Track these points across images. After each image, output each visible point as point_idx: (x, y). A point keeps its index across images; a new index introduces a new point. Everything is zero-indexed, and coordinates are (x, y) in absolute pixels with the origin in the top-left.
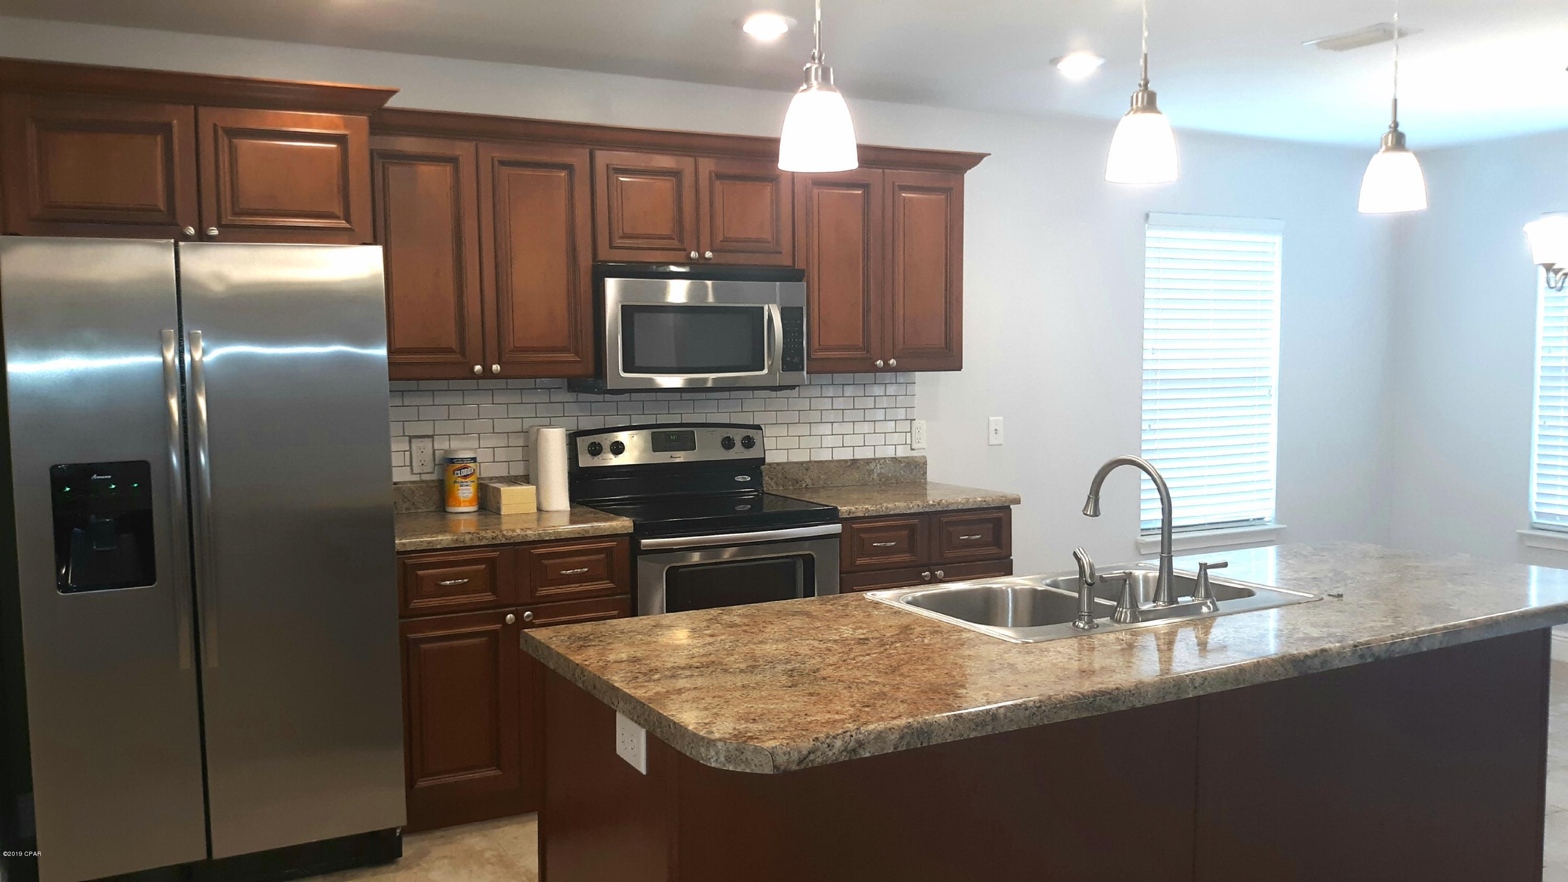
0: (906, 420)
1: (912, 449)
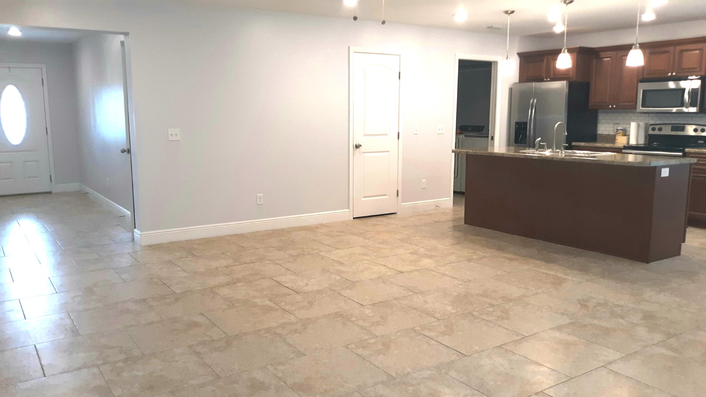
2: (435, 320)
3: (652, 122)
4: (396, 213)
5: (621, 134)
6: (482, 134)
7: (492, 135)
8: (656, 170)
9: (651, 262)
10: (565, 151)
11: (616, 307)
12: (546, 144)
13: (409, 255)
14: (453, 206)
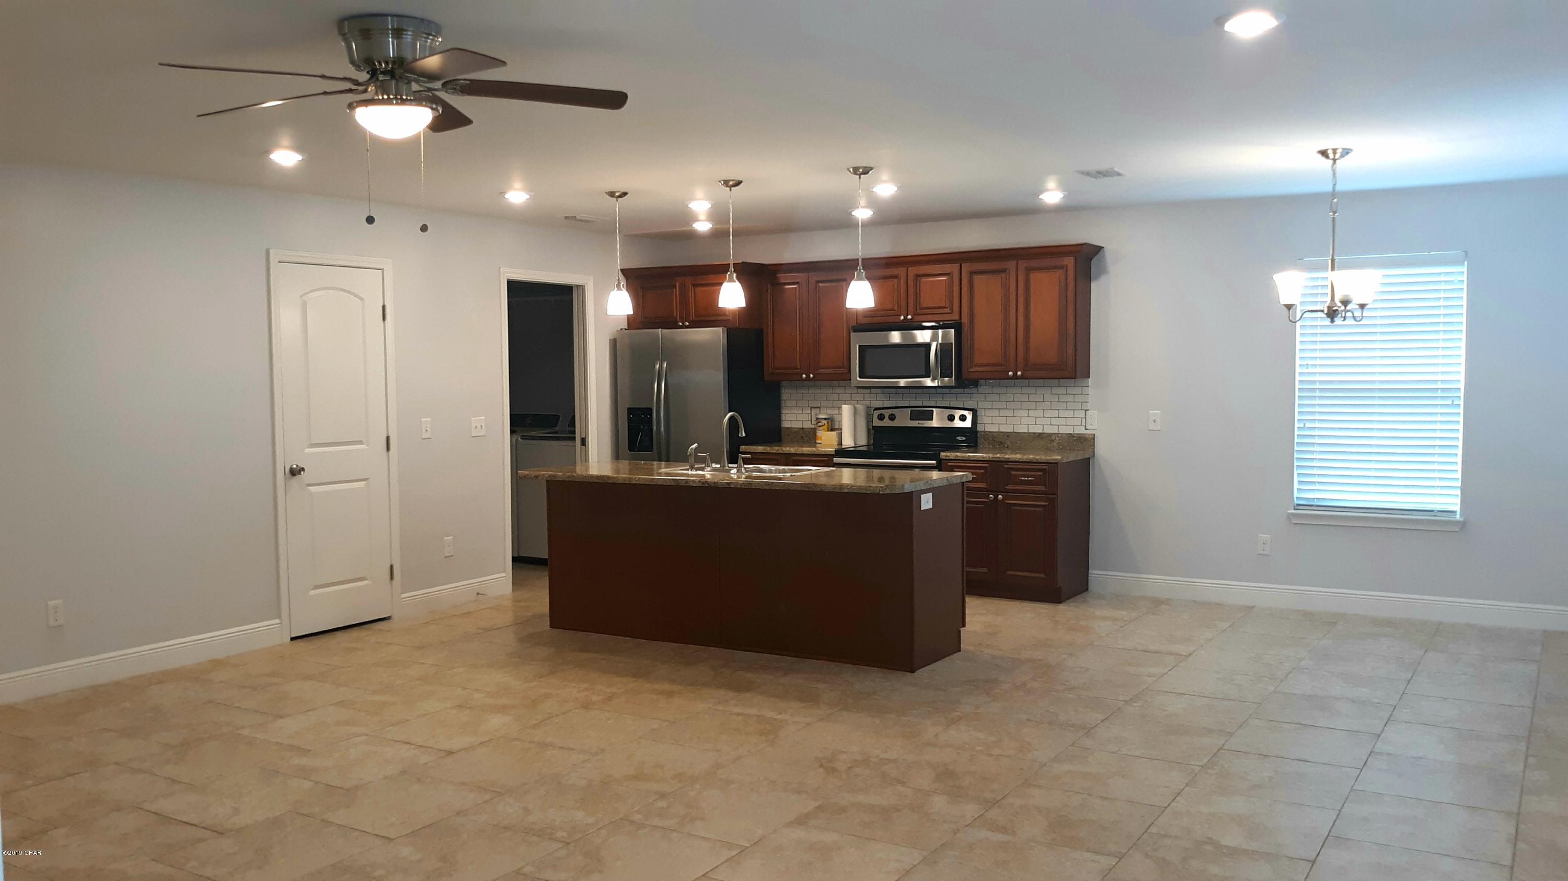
0: (1082, 410)
1: (1086, 429)
2: (560, 845)
3: (879, 404)
4: (388, 618)
5: (825, 427)
6: (556, 433)
7: (583, 437)
8: (911, 498)
9: (918, 670)
10: (746, 466)
11: (886, 764)
12: (710, 455)
13: (454, 712)
14: (513, 591)
